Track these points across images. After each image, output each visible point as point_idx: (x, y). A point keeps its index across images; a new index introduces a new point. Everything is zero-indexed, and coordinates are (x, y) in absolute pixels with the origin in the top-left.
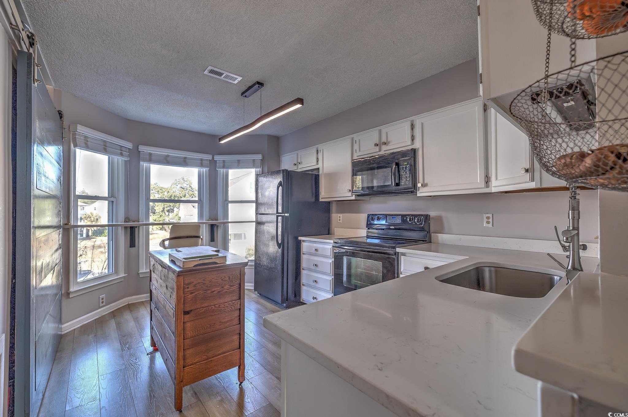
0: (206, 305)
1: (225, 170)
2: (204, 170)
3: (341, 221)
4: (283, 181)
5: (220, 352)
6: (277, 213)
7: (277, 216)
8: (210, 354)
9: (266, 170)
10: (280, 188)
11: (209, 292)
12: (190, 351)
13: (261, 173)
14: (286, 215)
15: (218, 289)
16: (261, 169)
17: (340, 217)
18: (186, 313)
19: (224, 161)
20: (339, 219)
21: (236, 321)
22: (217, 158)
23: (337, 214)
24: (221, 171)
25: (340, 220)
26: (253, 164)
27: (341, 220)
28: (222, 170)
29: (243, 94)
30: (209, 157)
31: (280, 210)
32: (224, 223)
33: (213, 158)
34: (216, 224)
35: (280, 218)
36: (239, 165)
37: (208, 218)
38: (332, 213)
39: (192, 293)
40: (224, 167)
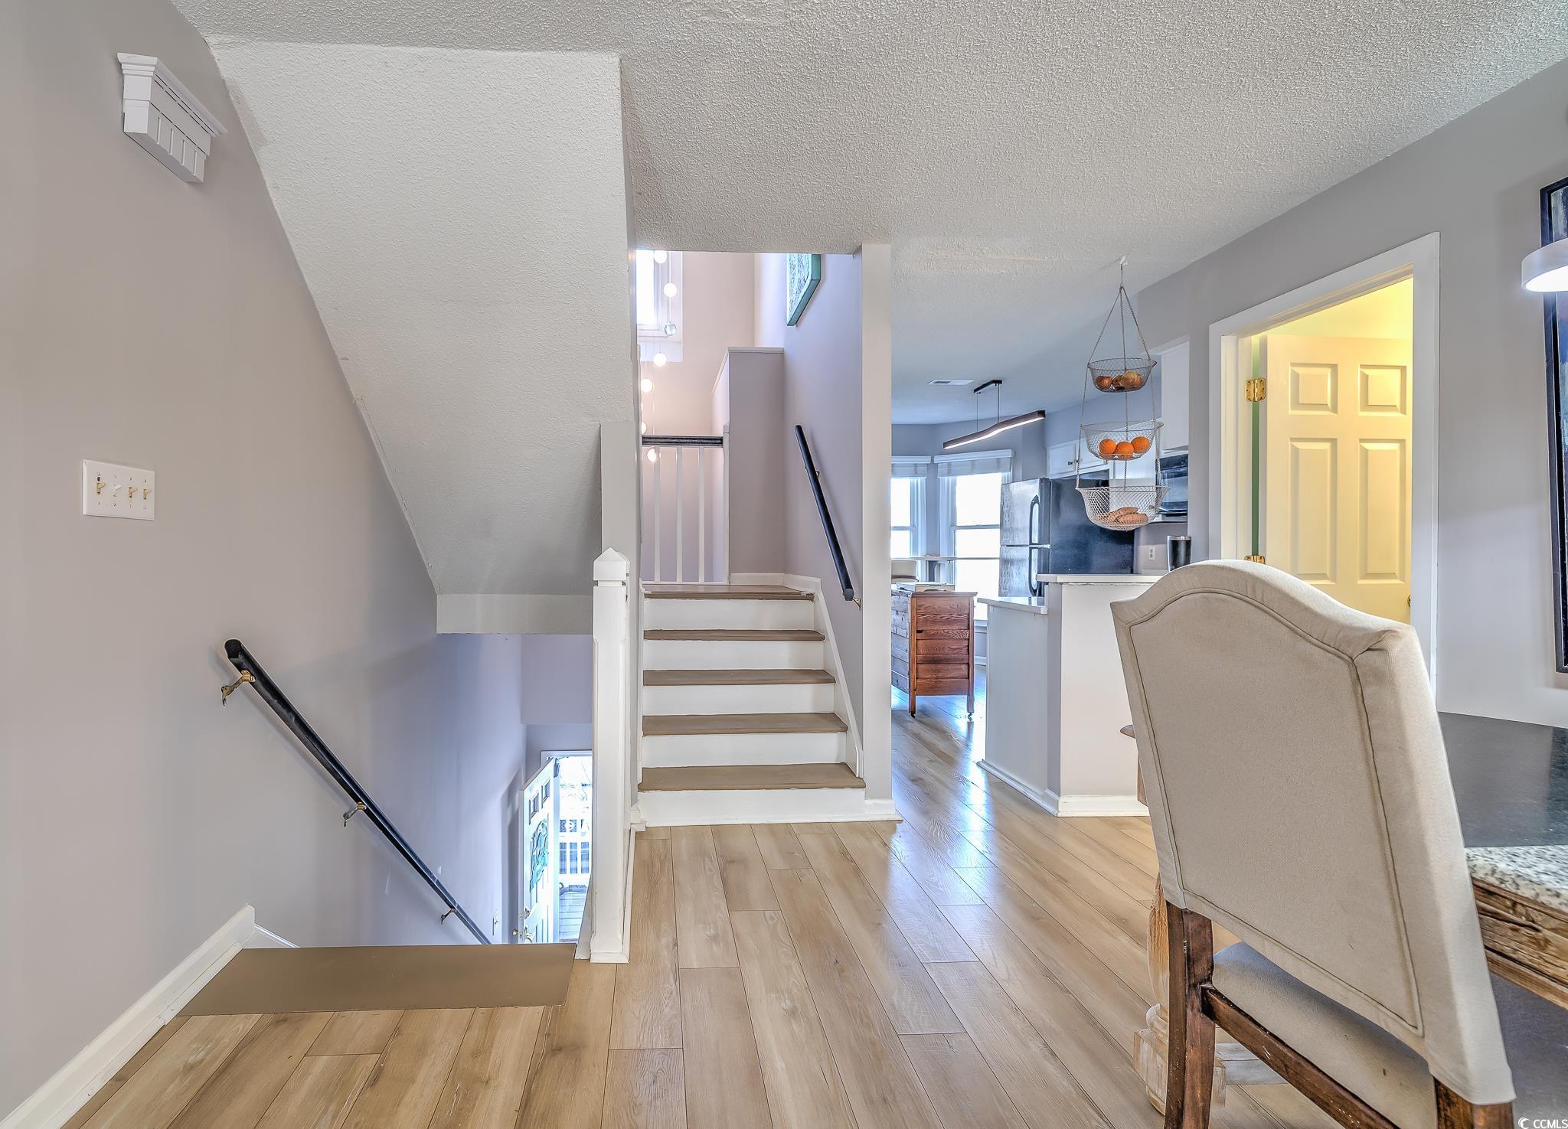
0: (936, 628)
1: (951, 478)
2: (920, 481)
3: (1153, 558)
4: (1041, 496)
5: (949, 676)
6: (1031, 543)
7: (1031, 549)
8: (940, 675)
9: (1020, 473)
10: (1036, 506)
11: (939, 616)
12: (923, 666)
13: (1011, 479)
14: (1045, 546)
15: (947, 616)
16: (1010, 474)
17: (1152, 551)
18: (918, 632)
19: (949, 464)
20: (1150, 553)
21: (965, 650)
22: (938, 459)
23: (1146, 546)
24: (946, 480)
25: (1151, 556)
26: (997, 467)
27: (1154, 556)
28: (946, 478)
29: (976, 390)
30: (927, 460)
31: (1035, 539)
32: (950, 560)
33: (932, 460)
34: (936, 561)
35: (1035, 552)
36: (974, 468)
37: (925, 553)
38: (1138, 544)
39: (923, 615)
40: (949, 473)
